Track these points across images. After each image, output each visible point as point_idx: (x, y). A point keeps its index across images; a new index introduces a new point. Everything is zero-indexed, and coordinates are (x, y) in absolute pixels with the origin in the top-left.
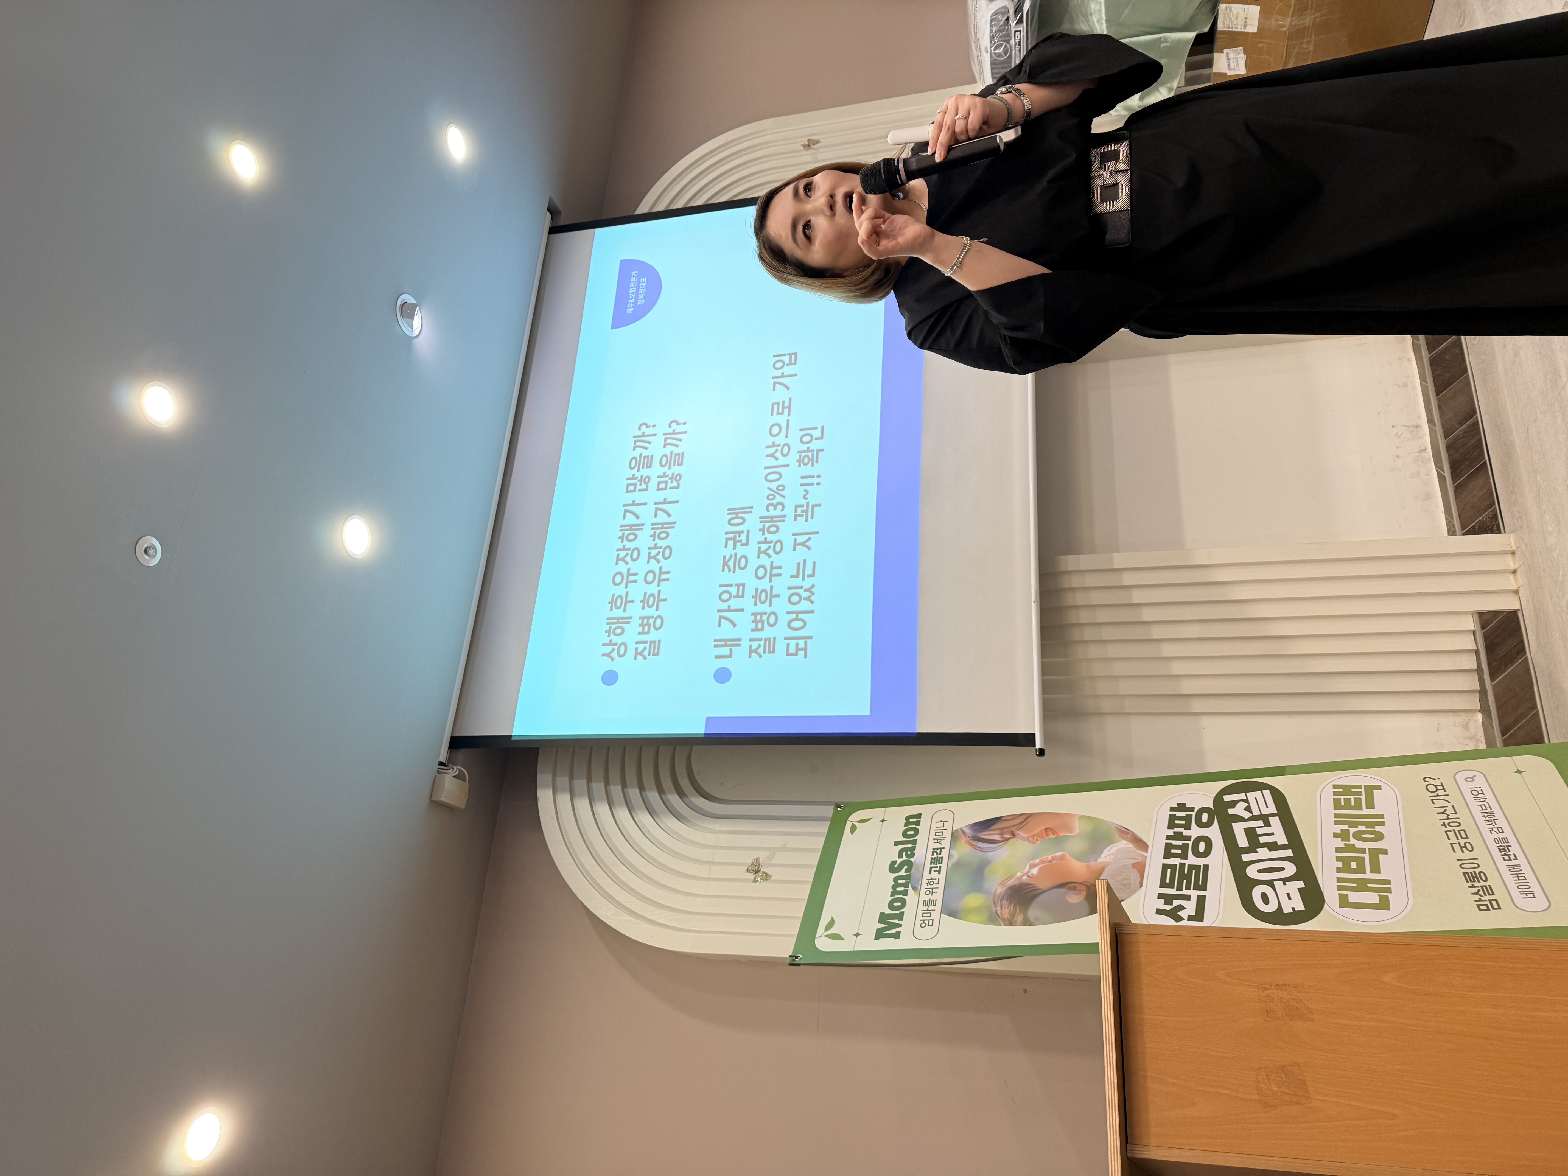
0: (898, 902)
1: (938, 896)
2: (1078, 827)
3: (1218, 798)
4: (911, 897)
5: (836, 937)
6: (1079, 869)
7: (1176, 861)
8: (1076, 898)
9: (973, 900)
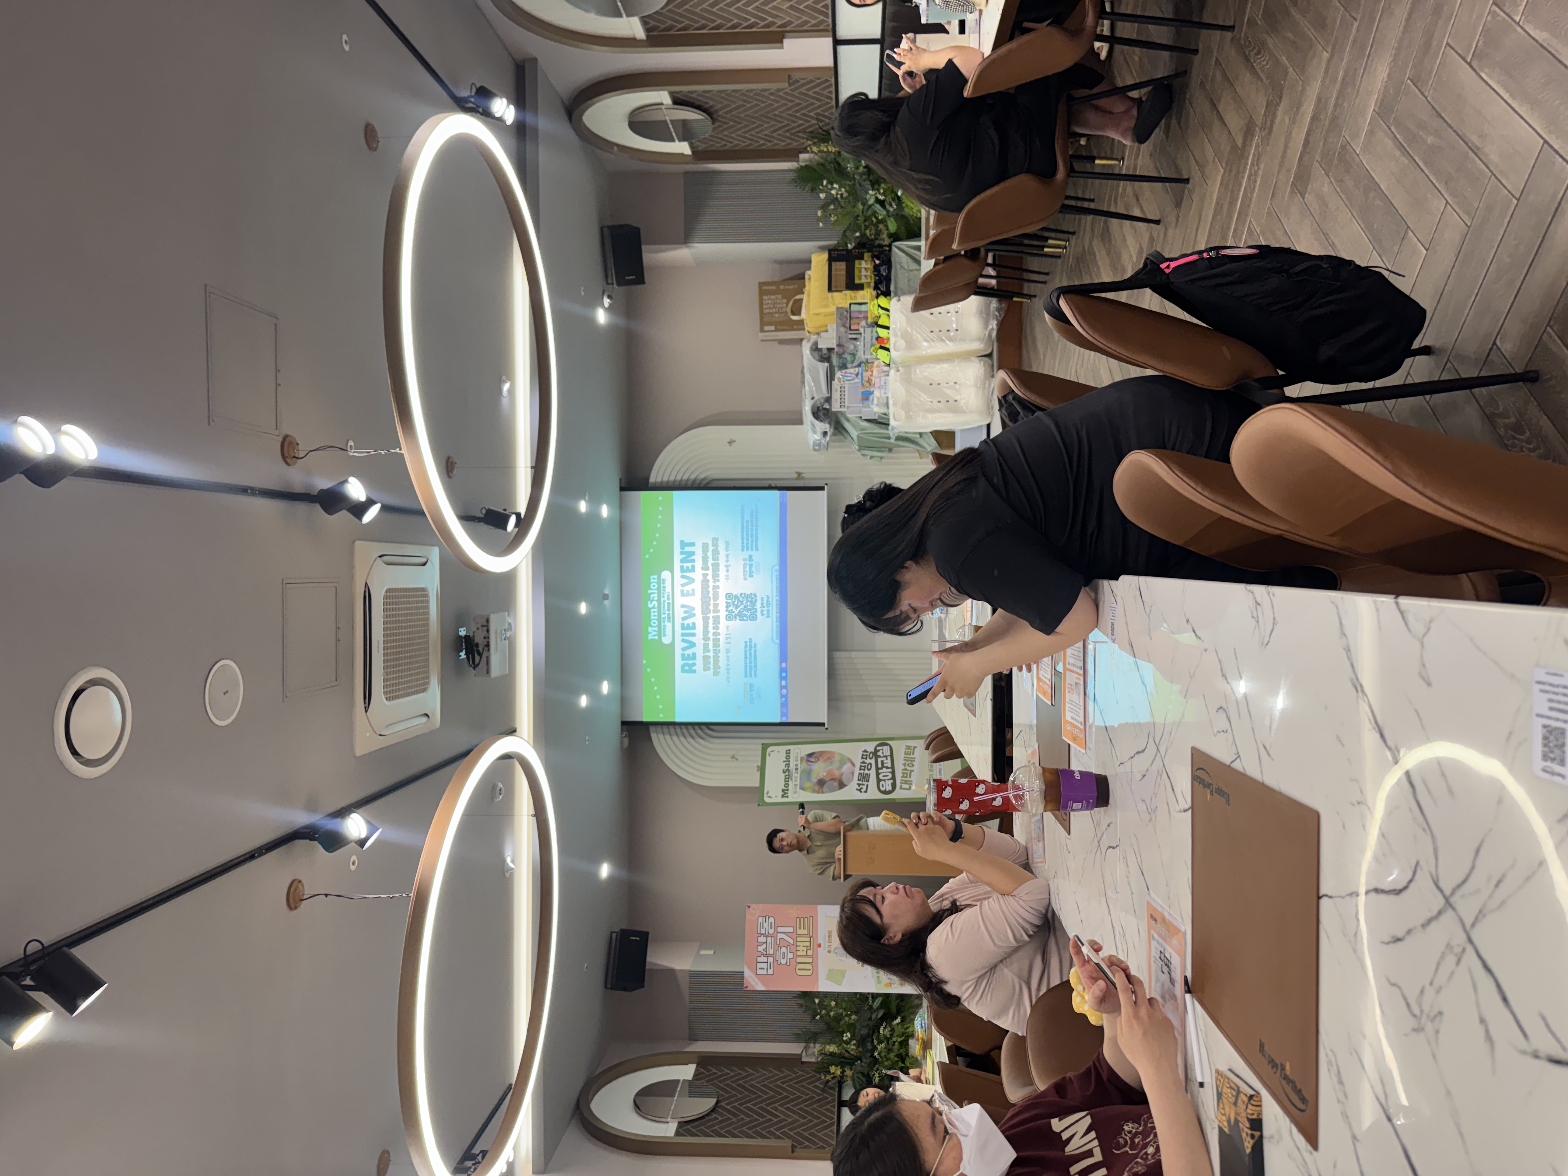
0: (787, 785)
1: (798, 783)
2: (837, 758)
3: (875, 749)
4: (790, 783)
5: (770, 797)
6: (837, 773)
7: (862, 772)
8: (836, 784)
9: (808, 785)
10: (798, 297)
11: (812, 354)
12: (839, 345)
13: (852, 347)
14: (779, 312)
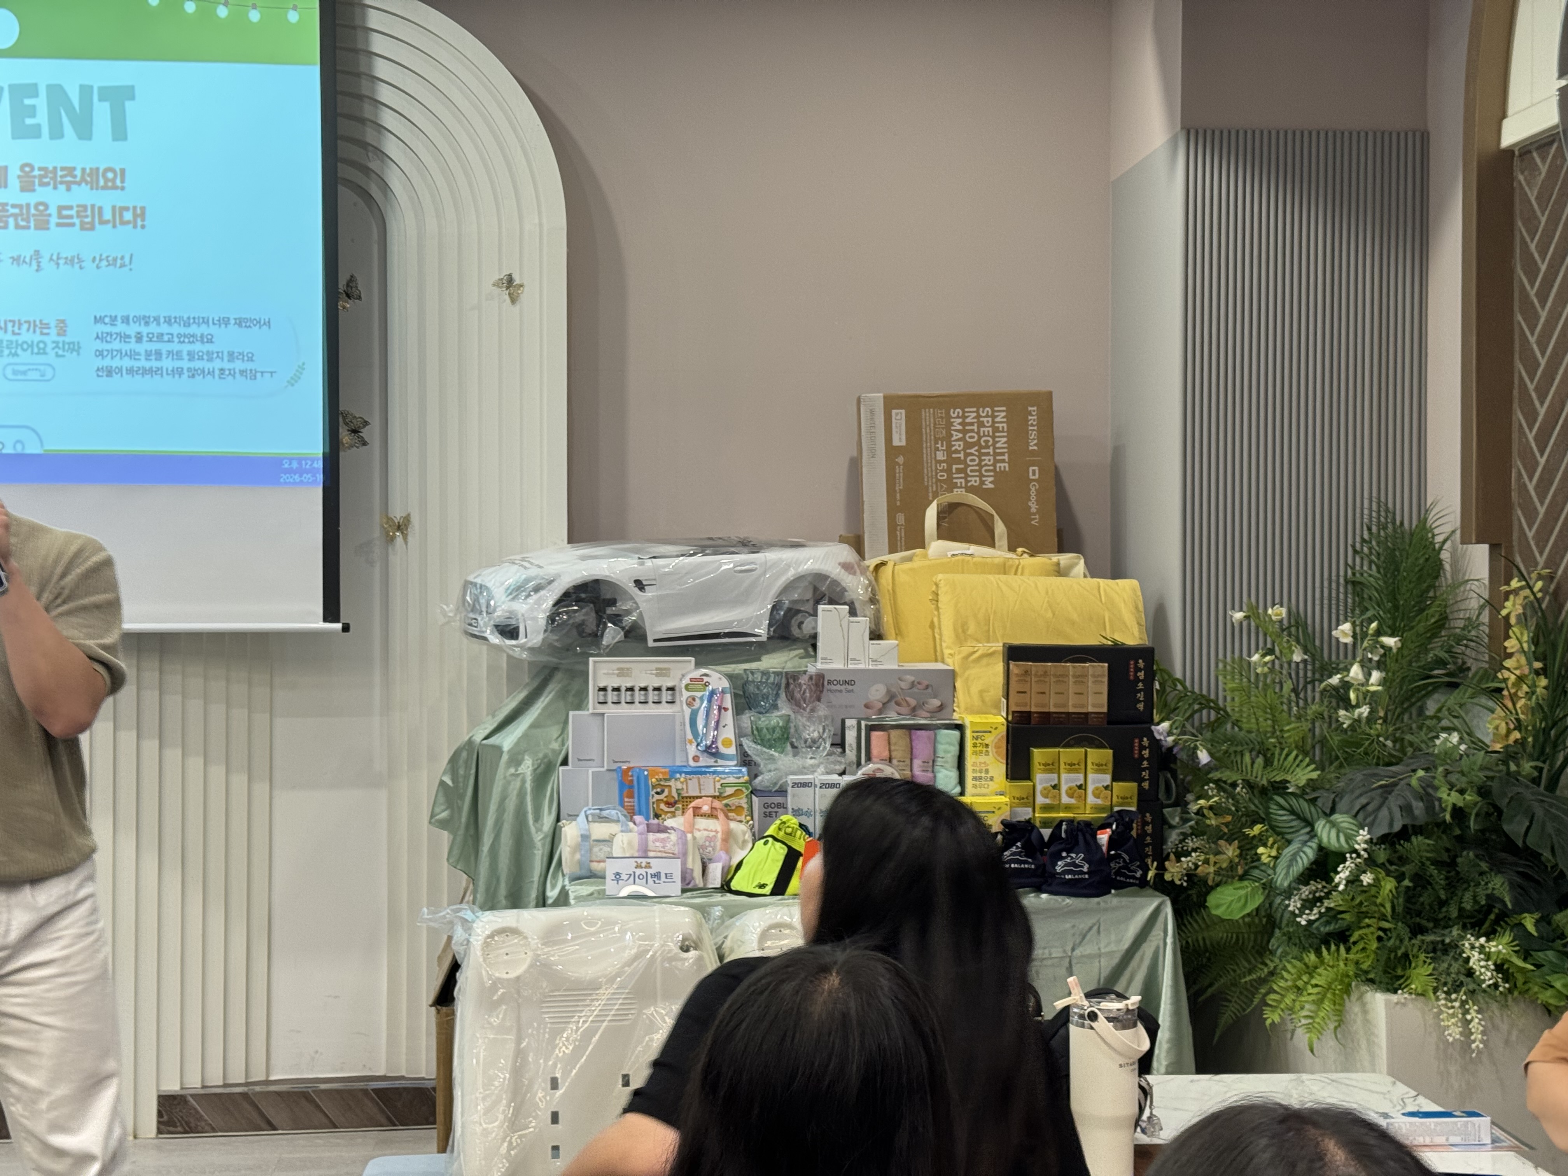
10: (1000, 528)
11: (800, 578)
12: (820, 682)
13: (812, 732)
14: (951, 461)
